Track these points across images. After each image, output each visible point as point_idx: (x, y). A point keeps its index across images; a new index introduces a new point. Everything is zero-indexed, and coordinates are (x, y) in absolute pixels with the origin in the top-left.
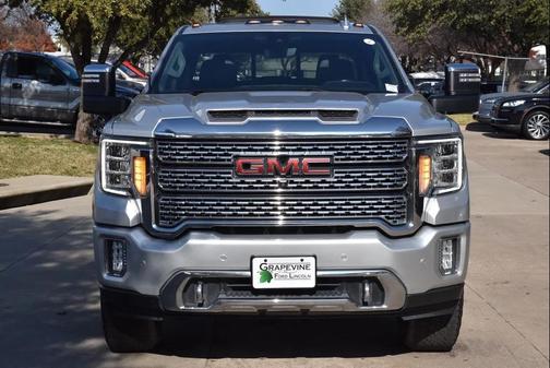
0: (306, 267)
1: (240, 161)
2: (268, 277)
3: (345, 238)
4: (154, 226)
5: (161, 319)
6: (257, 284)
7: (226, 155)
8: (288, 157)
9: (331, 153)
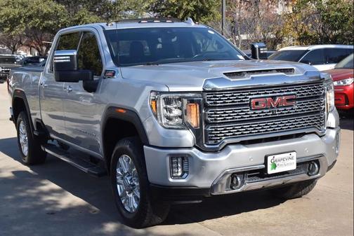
0: (292, 159)
1: (252, 101)
2: (275, 166)
3: (300, 140)
4: (205, 145)
5: (200, 201)
6: (270, 171)
7: (246, 98)
8: (276, 96)
9: (295, 92)
